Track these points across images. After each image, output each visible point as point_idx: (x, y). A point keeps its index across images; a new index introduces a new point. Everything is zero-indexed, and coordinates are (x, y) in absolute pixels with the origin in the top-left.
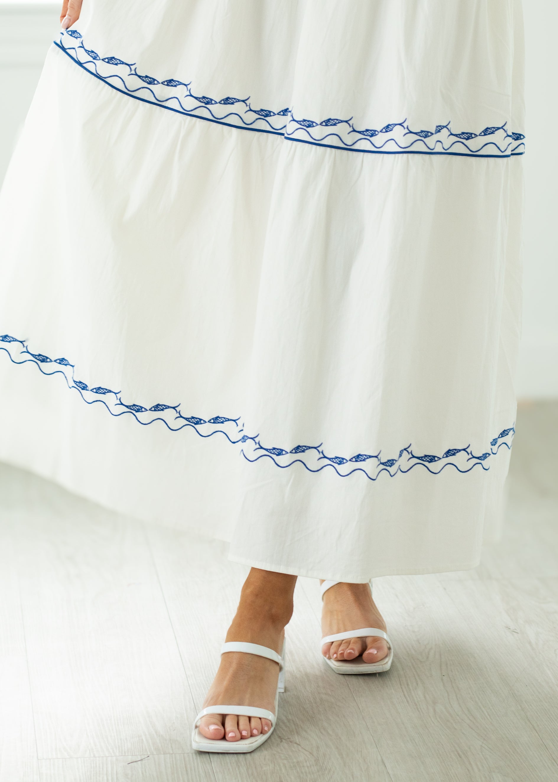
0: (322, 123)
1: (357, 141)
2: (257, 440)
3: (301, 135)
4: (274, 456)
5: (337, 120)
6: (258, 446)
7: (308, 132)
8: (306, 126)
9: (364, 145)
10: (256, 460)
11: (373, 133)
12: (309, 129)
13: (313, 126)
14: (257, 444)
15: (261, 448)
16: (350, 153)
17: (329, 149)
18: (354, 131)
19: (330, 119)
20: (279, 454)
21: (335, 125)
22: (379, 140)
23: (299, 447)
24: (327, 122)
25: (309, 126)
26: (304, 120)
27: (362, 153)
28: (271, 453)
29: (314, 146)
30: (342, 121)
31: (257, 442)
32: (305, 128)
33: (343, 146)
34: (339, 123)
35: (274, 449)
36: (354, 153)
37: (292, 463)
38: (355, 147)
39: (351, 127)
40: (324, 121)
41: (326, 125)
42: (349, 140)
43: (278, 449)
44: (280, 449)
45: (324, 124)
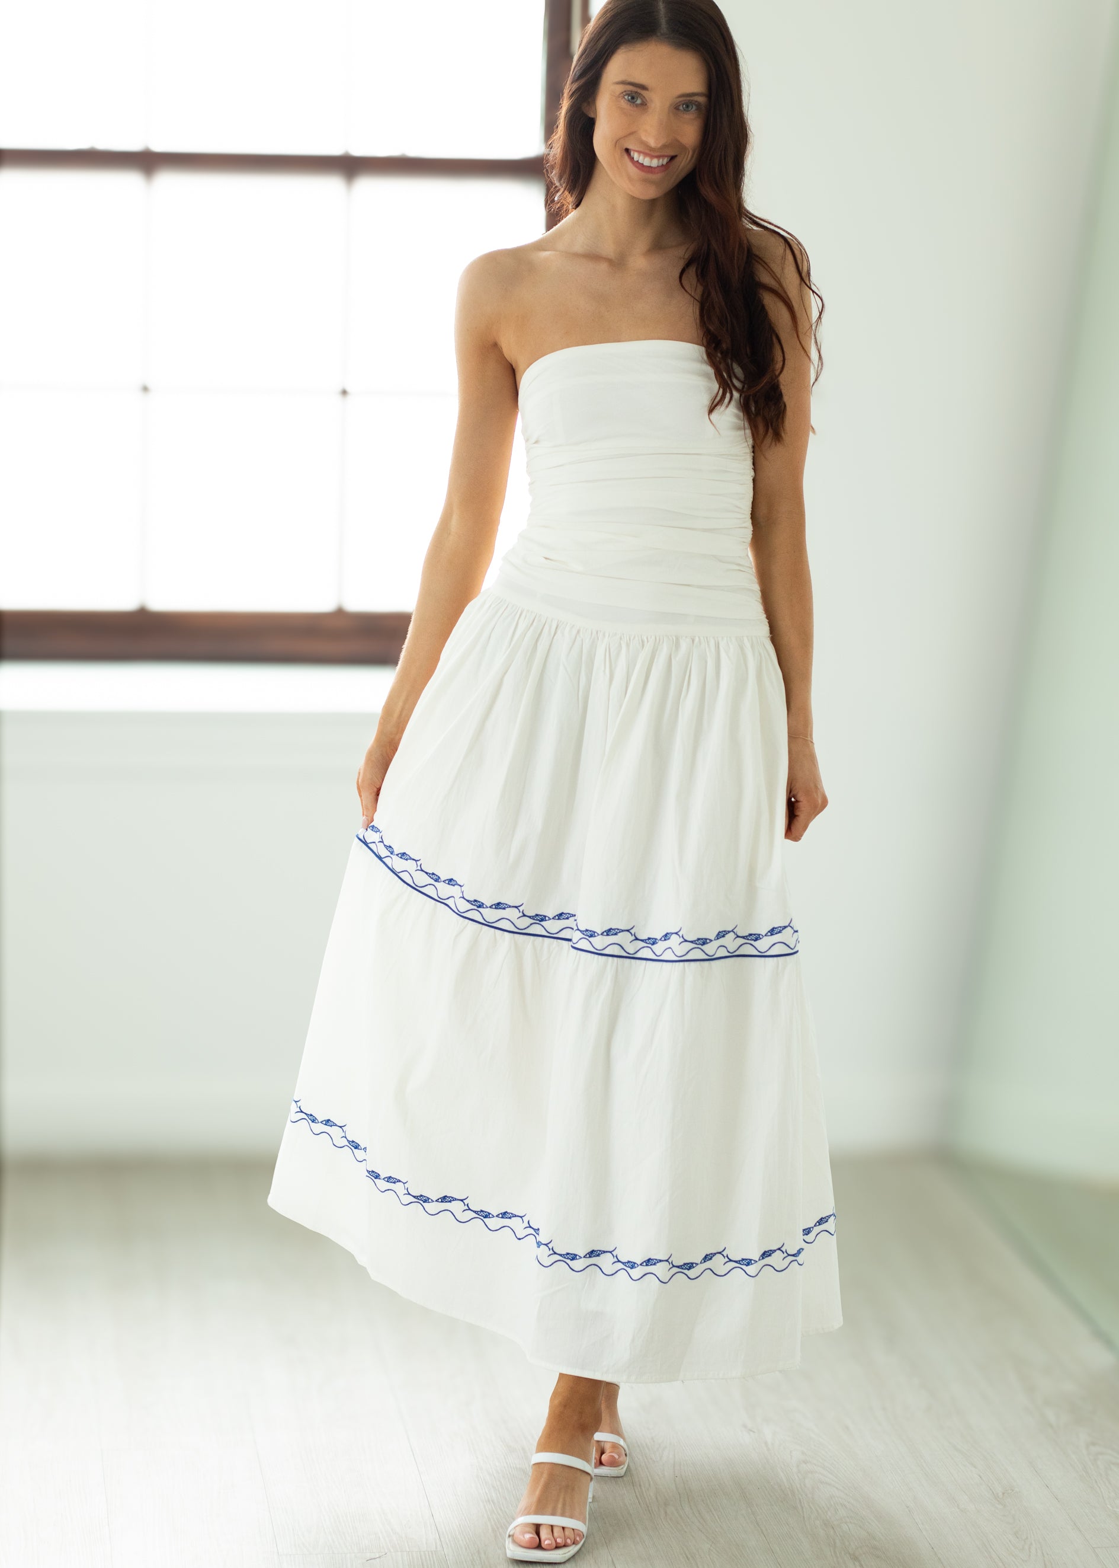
0: (603, 933)
1: (640, 949)
2: (550, 1246)
3: (584, 944)
4: (568, 1261)
5: (618, 929)
6: (551, 1252)
7: (590, 942)
8: (588, 936)
9: (646, 953)
10: (551, 1265)
11: (654, 942)
12: (591, 939)
13: (595, 936)
14: (551, 1250)
15: (555, 1253)
16: (633, 961)
17: (610, 958)
18: (637, 939)
19: (611, 929)
20: (573, 1259)
21: (616, 934)
22: (659, 948)
23: (593, 1251)
24: (609, 932)
25: (591, 936)
26: (587, 930)
27: (644, 962)
28: (565, 1258)
29: (596, 956)
30: (623, 931)
31: (551, 1248)
32: (587, 937)
33: (625, 954)
34: (620, 932)
35: (568, 1254)
36: (637, 961)
37: (586, 1268)
38: (638, 955)
39: (633, 936)
40: (605, 931)
41: (608, 935)
42: (631, 949)
43: (571, 1254)
44: (574, 1254)
45: (605, 934)
